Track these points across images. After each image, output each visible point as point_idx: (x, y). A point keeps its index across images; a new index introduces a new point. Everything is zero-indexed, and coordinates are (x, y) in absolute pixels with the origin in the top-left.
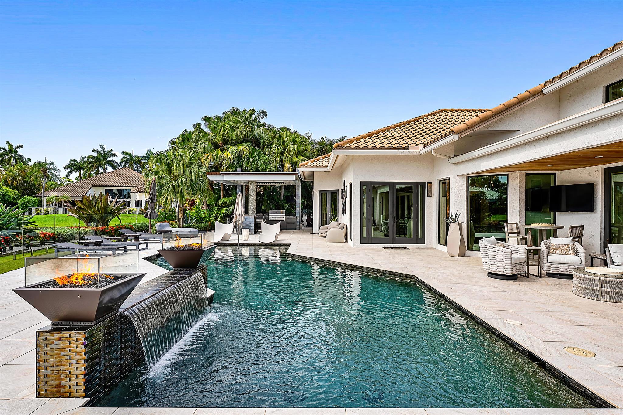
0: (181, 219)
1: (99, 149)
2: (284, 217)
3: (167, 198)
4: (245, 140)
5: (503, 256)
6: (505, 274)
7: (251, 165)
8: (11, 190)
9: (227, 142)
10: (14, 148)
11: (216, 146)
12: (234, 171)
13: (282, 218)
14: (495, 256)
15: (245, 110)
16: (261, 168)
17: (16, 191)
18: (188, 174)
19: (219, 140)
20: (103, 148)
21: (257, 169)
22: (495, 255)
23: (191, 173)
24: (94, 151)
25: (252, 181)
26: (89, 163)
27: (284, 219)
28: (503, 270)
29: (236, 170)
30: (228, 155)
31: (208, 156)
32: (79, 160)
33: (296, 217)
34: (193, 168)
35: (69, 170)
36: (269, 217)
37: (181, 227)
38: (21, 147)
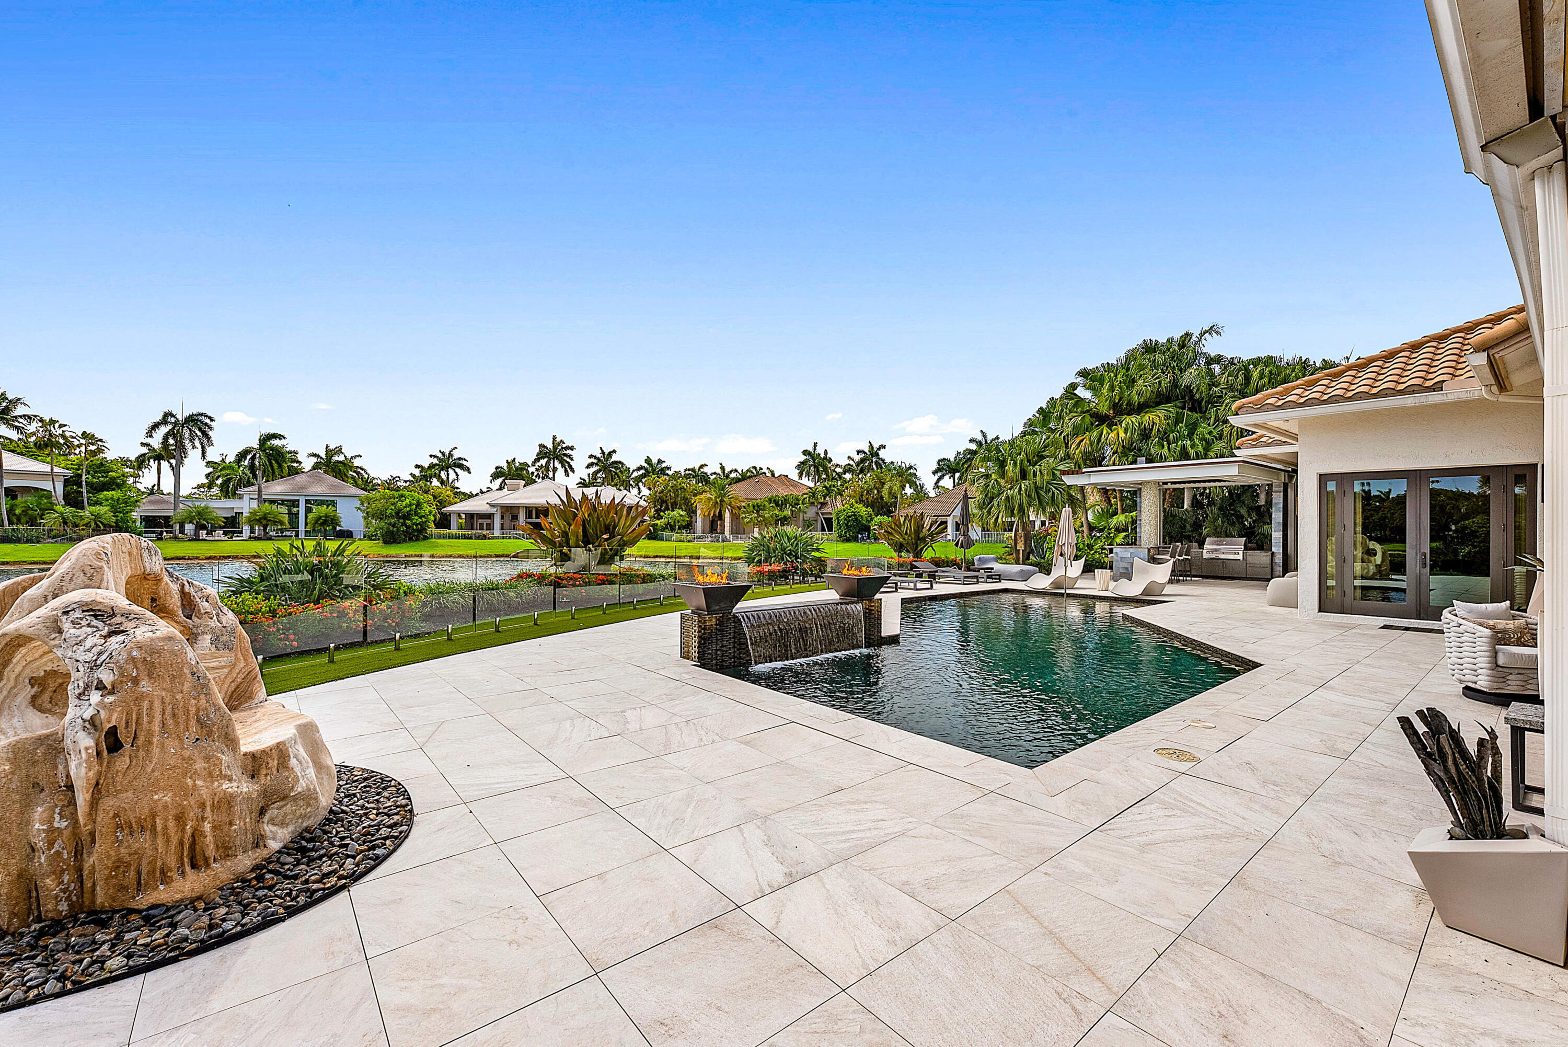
0: (1021, 552)
1: (980, 437)
2: (1241, 553)
3: (998, 517)
4: (1160, 399)
5: (1474, 645)
6: (1479, 687)
7: (1169, 448)
8: (864, 509)
9: (1121, 409)
10: (875, 450)
11: (1101, 419)
12: (1132, 463)
13: (1235, 553)
14: (1461, 645)
15: (1170, 341)
16: (1192, 452)
17: (869, 509)
18: (1031, 476)
19: (1104, 409)
20: (984, 435)
21: (1184, 455)
22: (1461, 641)
23: (1035, 475)
24: (971, 441)
25: (1148, 482)
26: (966, 462)
27: (1240, 557)
28: (1475, 679)
29: (1135, 462)
30: (1119, 434)
31: (1082, 441)
32: (952, 459)
33: (1273, 554)
34: (1040, 465)
35: (939, 474)
36: (1205, 551)
37: (1021, 562)
38: (883, 447)
